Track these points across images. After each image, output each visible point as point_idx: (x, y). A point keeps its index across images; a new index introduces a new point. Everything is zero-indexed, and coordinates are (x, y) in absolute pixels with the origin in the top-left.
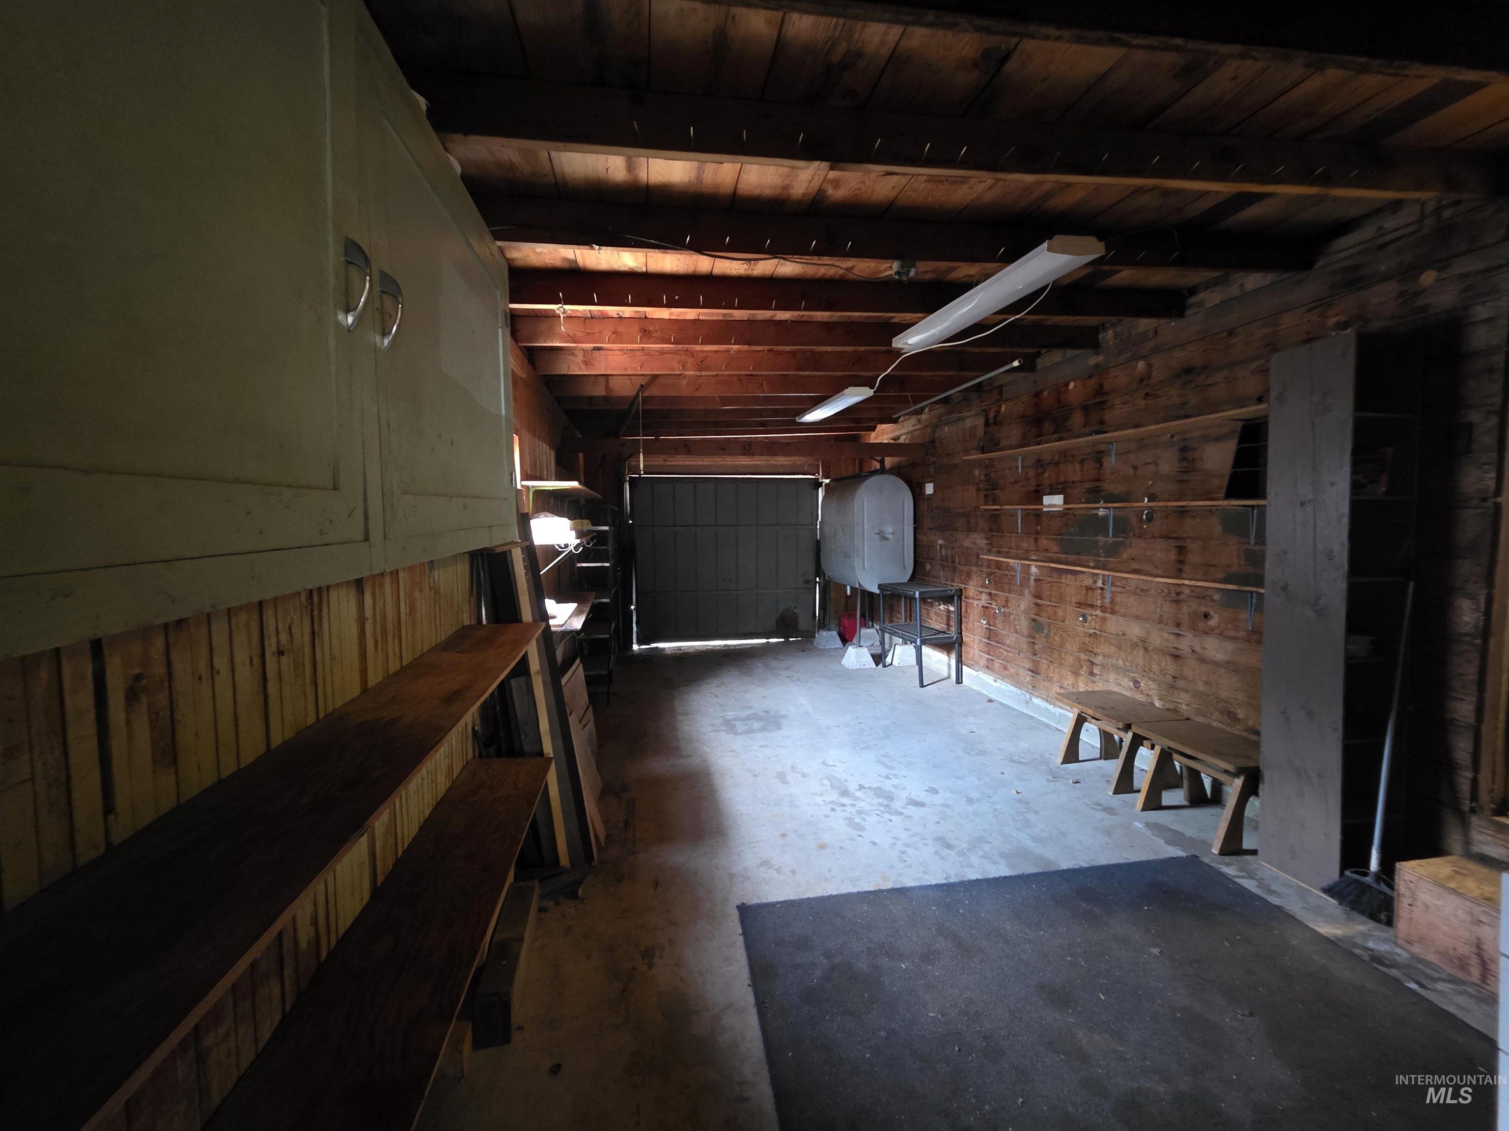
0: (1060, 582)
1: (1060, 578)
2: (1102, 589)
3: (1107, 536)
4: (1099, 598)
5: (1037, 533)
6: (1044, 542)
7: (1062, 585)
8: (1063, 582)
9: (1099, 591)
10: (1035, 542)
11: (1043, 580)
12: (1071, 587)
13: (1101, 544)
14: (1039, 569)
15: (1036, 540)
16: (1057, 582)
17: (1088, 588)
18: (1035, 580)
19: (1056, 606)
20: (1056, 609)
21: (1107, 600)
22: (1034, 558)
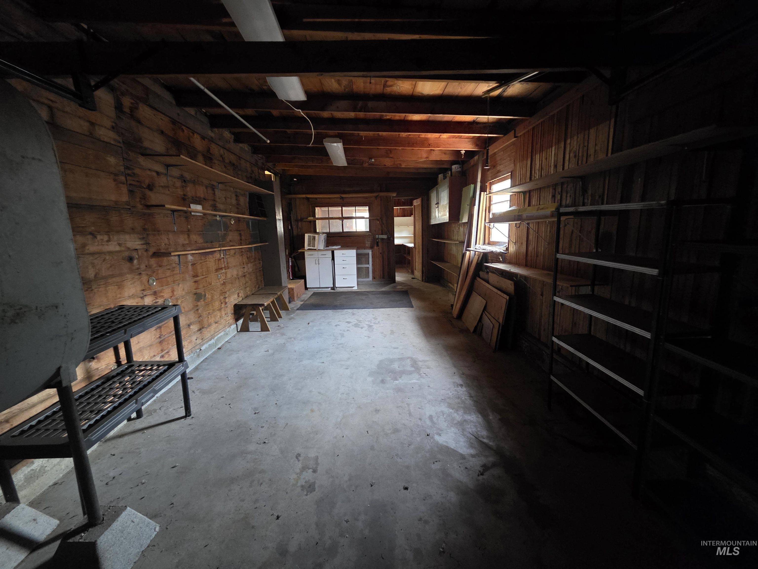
0: (206, 261)
1: (206, 259)
2: (223, 258)
3: (221, 231)
4: (223, 263)
5: (189, 230)
6: (194, 237)
7: (207, 262)
8: (208, 260)
9: (223, 260)
10: (188, 238)
11: (197, 263)
12: (211, 262)
13: (220, 235)
14: (193, 256)
15: (189, 235)
16: (205, 262)
17: (219, 260)
18: (192, 265)
19: (206, 277)
20: (207, 279)
21: (226, 263)
22: (189, 249)
